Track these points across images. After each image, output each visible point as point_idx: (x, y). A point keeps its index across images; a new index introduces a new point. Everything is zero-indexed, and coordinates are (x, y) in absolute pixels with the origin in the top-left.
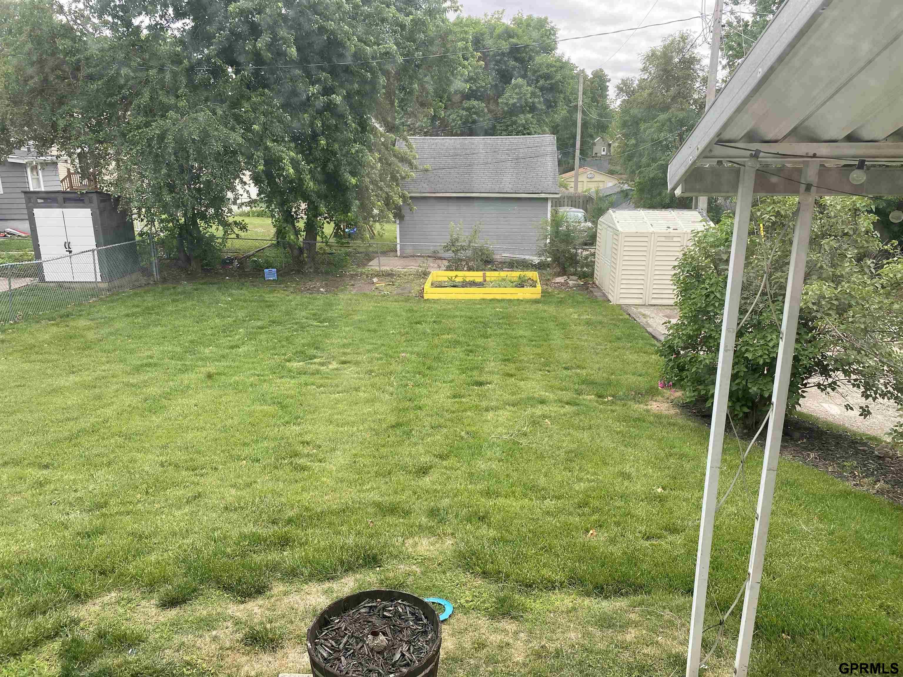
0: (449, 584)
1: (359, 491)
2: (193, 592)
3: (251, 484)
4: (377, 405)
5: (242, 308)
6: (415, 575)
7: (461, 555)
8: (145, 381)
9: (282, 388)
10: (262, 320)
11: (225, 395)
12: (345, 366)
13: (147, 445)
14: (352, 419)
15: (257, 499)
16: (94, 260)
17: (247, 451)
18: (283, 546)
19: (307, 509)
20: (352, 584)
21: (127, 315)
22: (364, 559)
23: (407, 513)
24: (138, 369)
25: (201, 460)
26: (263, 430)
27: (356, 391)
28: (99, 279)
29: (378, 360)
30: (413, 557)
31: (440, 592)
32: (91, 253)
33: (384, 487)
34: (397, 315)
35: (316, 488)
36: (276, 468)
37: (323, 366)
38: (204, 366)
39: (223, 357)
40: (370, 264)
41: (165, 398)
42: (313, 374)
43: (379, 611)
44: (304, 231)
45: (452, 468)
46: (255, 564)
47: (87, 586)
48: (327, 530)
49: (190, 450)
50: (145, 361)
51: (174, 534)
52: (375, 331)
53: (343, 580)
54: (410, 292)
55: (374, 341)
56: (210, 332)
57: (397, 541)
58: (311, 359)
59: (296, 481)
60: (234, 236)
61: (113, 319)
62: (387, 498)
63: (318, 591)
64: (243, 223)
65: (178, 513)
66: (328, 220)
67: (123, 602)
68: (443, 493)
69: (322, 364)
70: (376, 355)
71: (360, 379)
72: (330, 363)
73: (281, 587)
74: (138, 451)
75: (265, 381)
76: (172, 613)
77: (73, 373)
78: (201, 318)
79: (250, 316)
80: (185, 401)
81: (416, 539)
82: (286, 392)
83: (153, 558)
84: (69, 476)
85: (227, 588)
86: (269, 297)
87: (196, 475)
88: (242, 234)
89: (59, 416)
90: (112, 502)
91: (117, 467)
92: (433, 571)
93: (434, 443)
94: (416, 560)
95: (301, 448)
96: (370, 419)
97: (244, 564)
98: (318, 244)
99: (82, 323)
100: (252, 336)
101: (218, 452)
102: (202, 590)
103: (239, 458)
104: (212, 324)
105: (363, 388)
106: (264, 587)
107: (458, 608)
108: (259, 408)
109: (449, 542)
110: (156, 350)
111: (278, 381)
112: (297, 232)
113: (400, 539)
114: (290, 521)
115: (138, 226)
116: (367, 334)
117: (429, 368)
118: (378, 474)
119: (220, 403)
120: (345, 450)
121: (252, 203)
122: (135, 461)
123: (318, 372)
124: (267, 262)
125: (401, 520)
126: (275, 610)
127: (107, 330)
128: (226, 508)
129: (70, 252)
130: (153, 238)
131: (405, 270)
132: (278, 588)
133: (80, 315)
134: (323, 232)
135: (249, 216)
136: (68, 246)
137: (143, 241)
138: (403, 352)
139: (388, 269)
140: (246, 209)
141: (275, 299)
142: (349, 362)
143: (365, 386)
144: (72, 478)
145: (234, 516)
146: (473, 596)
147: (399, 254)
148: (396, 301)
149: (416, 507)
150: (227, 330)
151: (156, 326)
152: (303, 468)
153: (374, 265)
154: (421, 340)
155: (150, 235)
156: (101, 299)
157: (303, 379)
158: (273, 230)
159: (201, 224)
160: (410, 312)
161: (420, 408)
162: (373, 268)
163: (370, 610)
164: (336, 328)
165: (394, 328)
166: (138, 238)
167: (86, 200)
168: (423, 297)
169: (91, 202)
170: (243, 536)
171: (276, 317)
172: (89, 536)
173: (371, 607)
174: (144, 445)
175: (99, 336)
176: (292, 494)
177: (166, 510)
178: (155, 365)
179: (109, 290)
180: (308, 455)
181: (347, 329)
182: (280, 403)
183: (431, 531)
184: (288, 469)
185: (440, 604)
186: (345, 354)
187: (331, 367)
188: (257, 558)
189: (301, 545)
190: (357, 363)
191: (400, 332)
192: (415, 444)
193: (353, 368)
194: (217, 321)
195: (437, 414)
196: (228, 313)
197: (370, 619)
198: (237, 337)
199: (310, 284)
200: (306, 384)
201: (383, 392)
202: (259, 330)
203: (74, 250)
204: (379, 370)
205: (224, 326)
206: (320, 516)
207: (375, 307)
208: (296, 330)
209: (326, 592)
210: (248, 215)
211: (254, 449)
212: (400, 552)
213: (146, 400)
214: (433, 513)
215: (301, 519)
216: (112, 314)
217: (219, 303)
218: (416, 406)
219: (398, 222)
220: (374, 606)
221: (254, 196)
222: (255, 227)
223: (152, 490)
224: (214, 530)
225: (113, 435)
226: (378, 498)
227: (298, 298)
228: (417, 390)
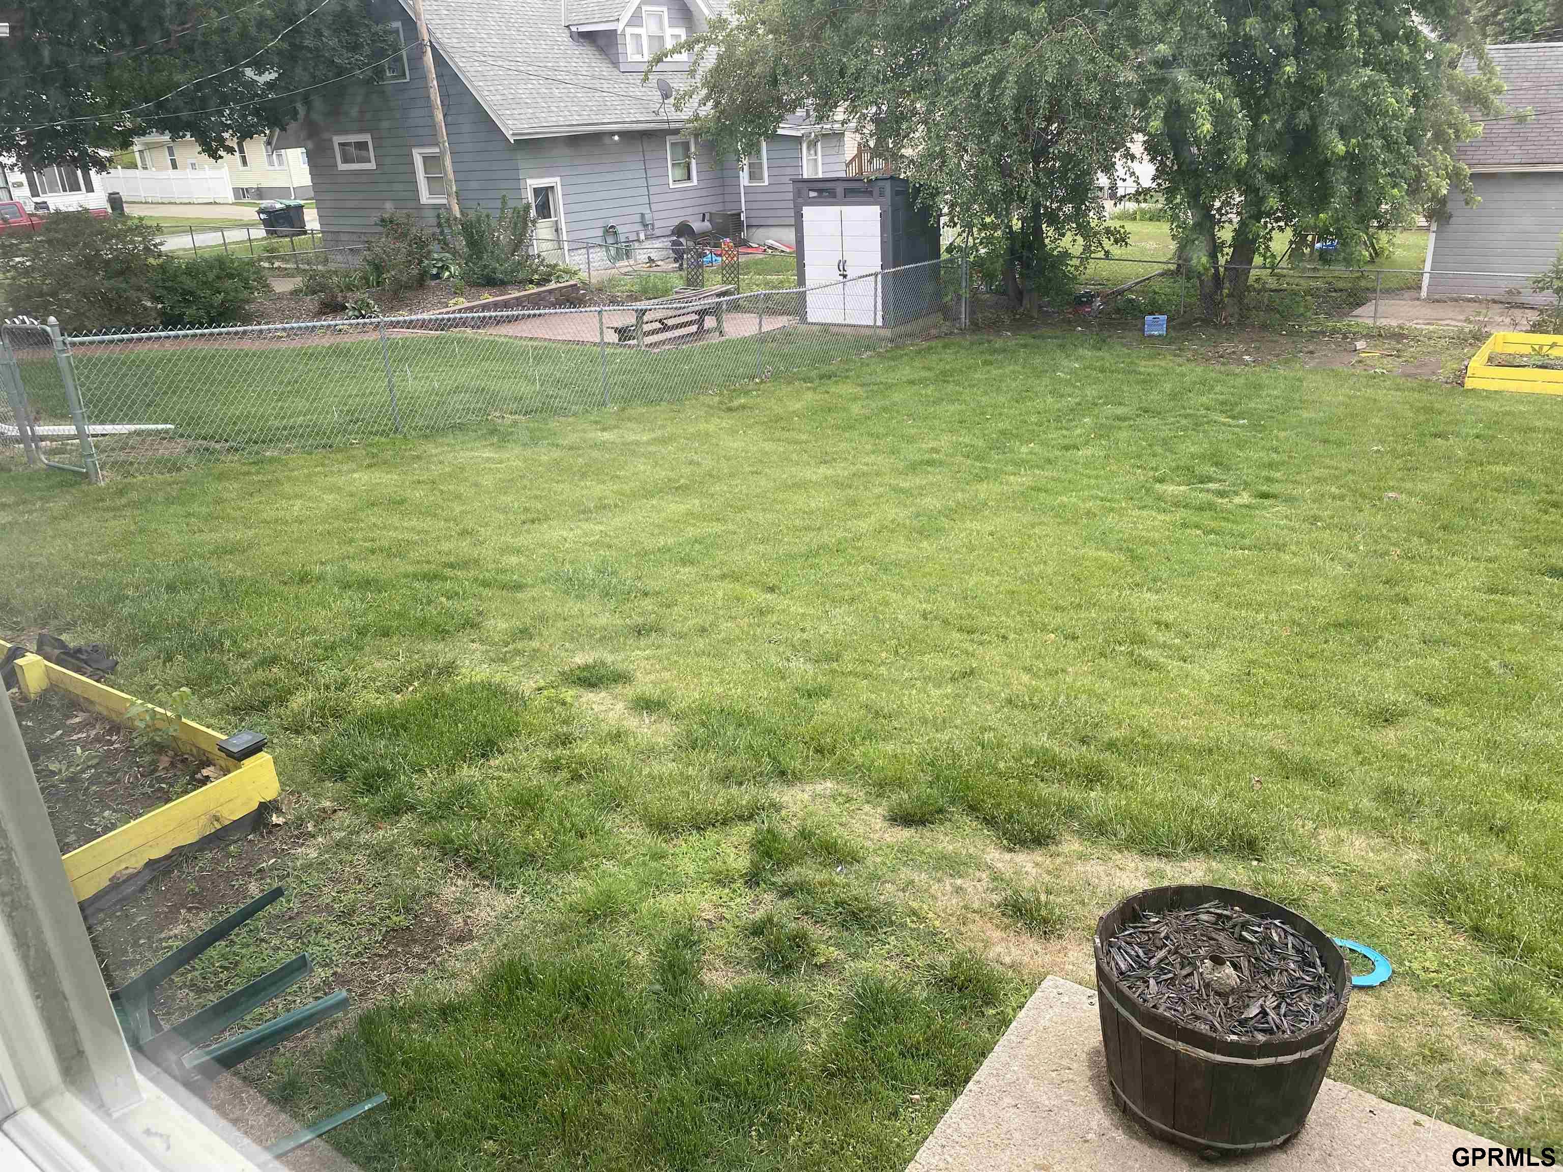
0: (1395, 929)
1: (1247, 726)
2: (938, 813)
3: (1057, 673)
4: (1315, 582)
5: (1097, 381)
6: (1325, 893)
7: (1433, 886)
8: (921, 488)
9: (1141, 527)
10: (1125, 405)
11: (1040, 524)
12: (1267, 502)
13: (908, 583)
14: (1259, 598)
15: (1062, 697)
16: (876, 289)
17: (1058, 619)
18: (1091, 781)
19: (1144, 733)
20: (1201, 874)
21: (912, 382)
22: (1232, 840)
23: (1333, 783)
24: (914, 467)
25: (985, 620)
26: (1094, 590)
27: (1279, 549)
28: (879, 323)
29: (1334, 498)
30: (1329, 862)
31: (1372, 936)
32: (872, 278)
33: (1295, 730)
34: (1395, 416)
35: (1168, 702)
36: (1102, 655)
37: (1222, 497)
38: (1015, 474)
39: (1049, 461)
40: (1359, 311)
41: (946, 517)
42: (1201, 509)
43: (1234, 926)
44: (1230, 246)
45: (1451, 725)
46: (1040, 797)
47: (797, 764)
48: (1173, 776)
49: (969, 600)
50: (927, 457)
51: (924, 721)
52: (1340, 443)
53: (1186, 864)
54: (1434, 373)
55: (1334, 463)
56: (1034, 419)
57: (1303, 827)
58: (1202, 482)
59: (1135, 684)
60: (1101, 254)
61: (889, 387)
62: (1298, 748)
63: (1137, 869)
64: (1122, 231)
65: (935, 693)
66: (1282, 224)
67: (840, 799)
68: (1419, 766)
69: (1221, 494)
70: (1333, 489)
71: (1293, 529)
72: (1236, 493)
73: (1077, 845)
74: (894, 589)
75: (1112, 510)
76: (904, 834)
77: (826, 462)
78: (1024, 394)
79: (1106, 397)
80: (975, 525)
81: (1343, 833)
82: (1144, 533)
83: (889, 748)
84: (798, 609)
85: (990, 821)
86: (1145, 366)
87: (972, 641)
88: (1116, 251)
89: (797, 522)
90: (847, 656)
91: (860, 606)
92: (1366, 897)
93: (1420, 669)
94: (1334, 867)
95: (1154, 631)
96: (1295, 603)
97: (1021, 792)
98: (1253, 272)
99: (846, 389)
100: (1103, 431)
101: (1013, 612)
102: (952, 813)
103: (1044, 628)
104: (1041, 407)
105: (1293, 548)
106: (1048, 837)
107: (1403, 975)
108: (1092, 553)
109: (1412, 856)
110: (945, 441)
111: (1137, 512)
112: (1215, 248)
113: (1310, 825)
114: (1111, 745)
115: (948, 236)
116: (1320, 448)
117: (1444, 528)
118: (1288, 703)
119: (1029, 536)
120: (1234, 650)
121: (1141, 194)
122: (887, 604)
123: (1211, 506)
124: (1153, 302)
125: (1318, 793)
126: (1058, 877)
127: (881, 404)
128: (1010, 701)
129: (845, 276)
130: (968, 255)
131: (1431, 328)
132: (1071, 845)
133: (847, 377)
134: (1267, 248)
135: (1135, 219)
136: (842, 266)
137: (951, 261)
138: (1392, 489)
139: (1394, 323)
140: (1131, 206)
141: (1157, 370)
142: (1275, 497)
143: (1298, 543)
144: (801, 611)
145: (1020, 716)
146: (1442, 964)
147: (1424, 293)
148: (1398, 390)
149: (1355, 778)
150: (1062, 418)
151: (952, 402)
152: (1151, 666)
153: (1364, 316)
154: (1439, 469)
155: (964, 251)
156: (879, 355)
157: (1181, 514)
158: (1173, 246)
159: (1048, 231)
160: (1426, 413)
161: (1406, 600)
162: (1360, 320)
163: (1218, 920)
164: (1260, 432)
165: (1382, 442)
166: (945, 256)
167: (876, 192)
168: (1462, 385)
169: (882, 195)
170: (1028, 751)
171: (1152, 401)
172: (810, 696)
173: (1219, 916)
174: (904, 582)
175: (866, 412)
176: (1122, 703)
177: (919, 684)
178: (941, 463)
179: (892, 341)
180: (1164, 646)
181: (1282, 434)
182: (1131, 551)
183: (1378, 827)
184: (1123, 661)
185: (1365, 956)
186: (1269, 479)
187: (1237, 500)
188: (1045, 790)
189: (1123, 788)
190: (1290, 500)
191: (1394, 450)
192: (1380, 665)
193: (1281, 508)
194: (1050, 400)
195: (1441, 618)
196: (1069, 390)
197: (1214, 935)
198: (1078, 431)
199: (1227, 347)
200: (1185, 525)
201: (1332, 559)
202: (1117, 423)
203: (851, 273)
204: (1332, 517)
205: (1059, 410)
206: (1165, 750)
207: (1350, 397)
208: (1185, 429)
209: (1152, 874)
210: (1133, 217)
211: (1071, 619)
212: (1304, 847)
213: (918, 515)
214: (1386, 795)
215: (1131, 746)
216: (891, 378)
217: (1058, 370)
218: (1397, 595)
219: (1434, 227)
220: (1227, 917)
221: (1147, 183)
222: (1141, 241)
223: (903, 651)
224: (984, 729)
225: (864, 560)
226: (1280, 745)
227: (1199, 369)
228: (1407, 566)
